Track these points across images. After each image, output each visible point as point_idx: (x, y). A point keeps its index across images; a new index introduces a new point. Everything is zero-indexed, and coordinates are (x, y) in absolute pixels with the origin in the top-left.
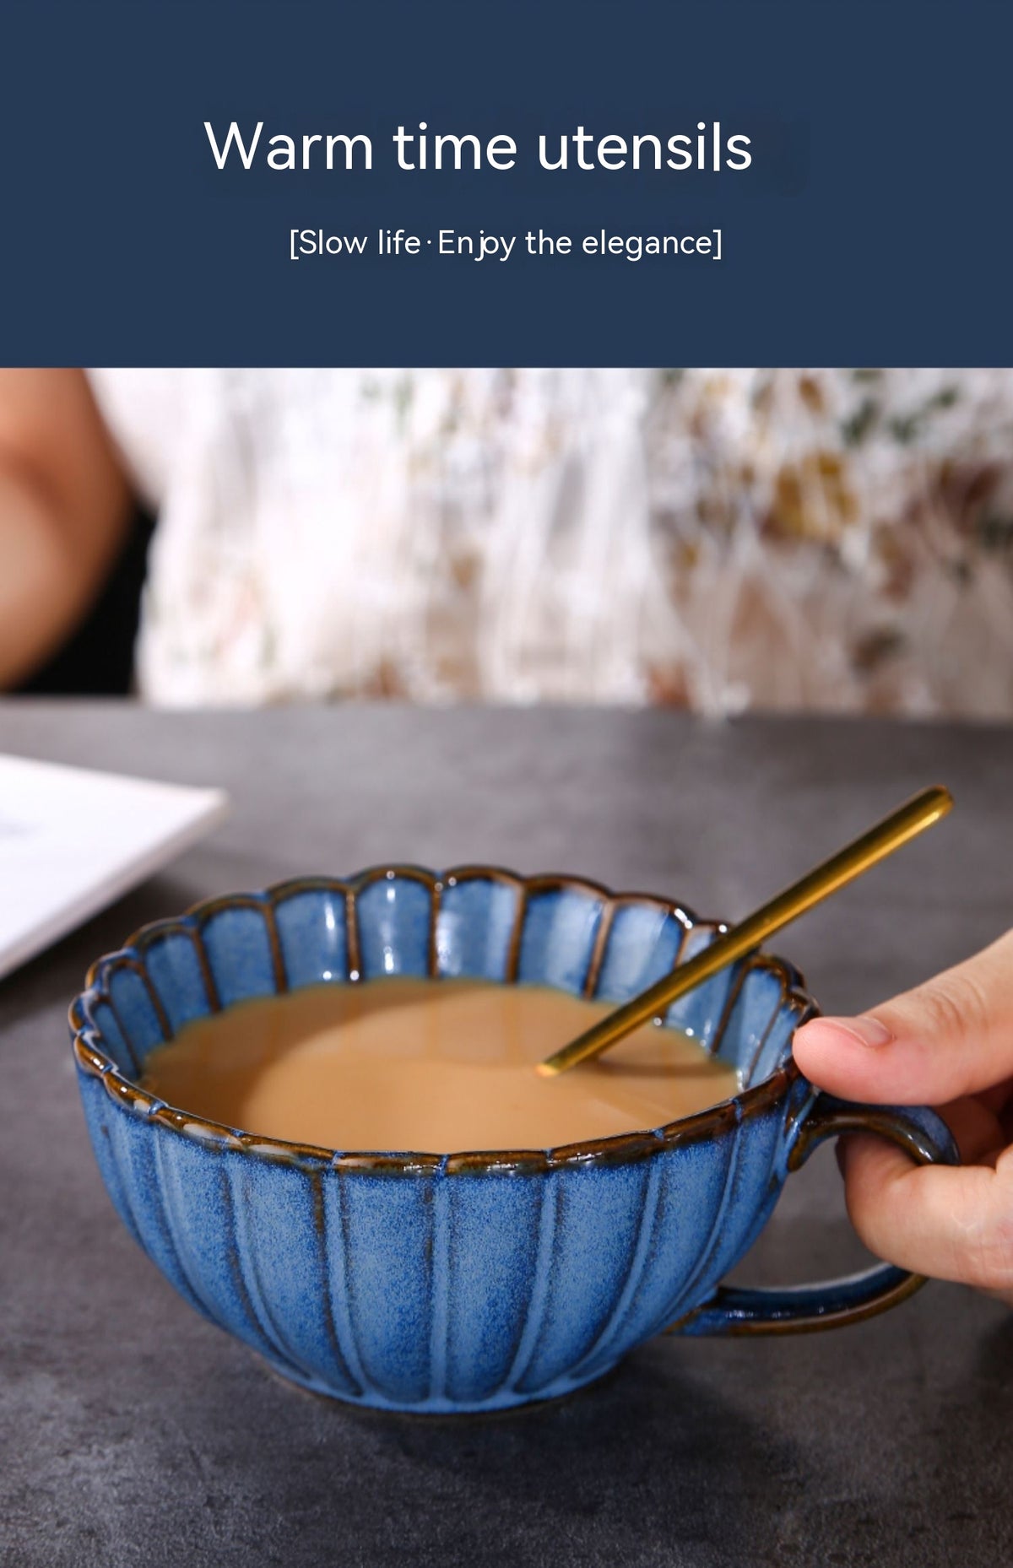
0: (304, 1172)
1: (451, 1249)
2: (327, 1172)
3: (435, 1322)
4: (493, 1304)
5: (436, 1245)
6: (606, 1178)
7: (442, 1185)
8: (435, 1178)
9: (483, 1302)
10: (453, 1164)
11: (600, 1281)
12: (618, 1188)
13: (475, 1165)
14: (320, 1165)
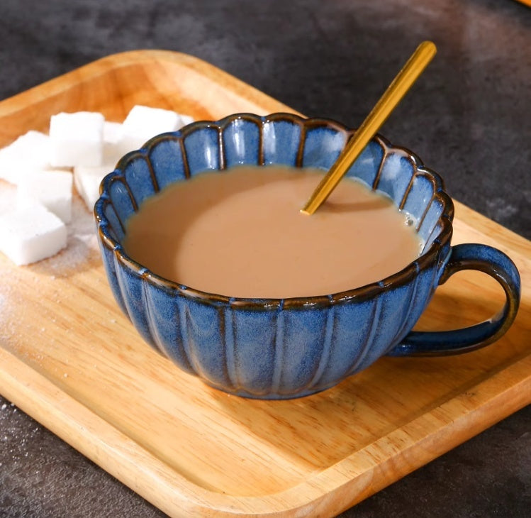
0: (216, 308)
1: (284, 341)
2: (227, 308)
3: (276, 369)
4: (303, 362)
5: (277, 338)
6: (357, 308)
7: (281, 313)
8: (278, 311)
9: (299, 361)
10: (286, 303)
11: (353, 350)
12: (364, 311)
13: (296, 305)
14: (223, 305)
